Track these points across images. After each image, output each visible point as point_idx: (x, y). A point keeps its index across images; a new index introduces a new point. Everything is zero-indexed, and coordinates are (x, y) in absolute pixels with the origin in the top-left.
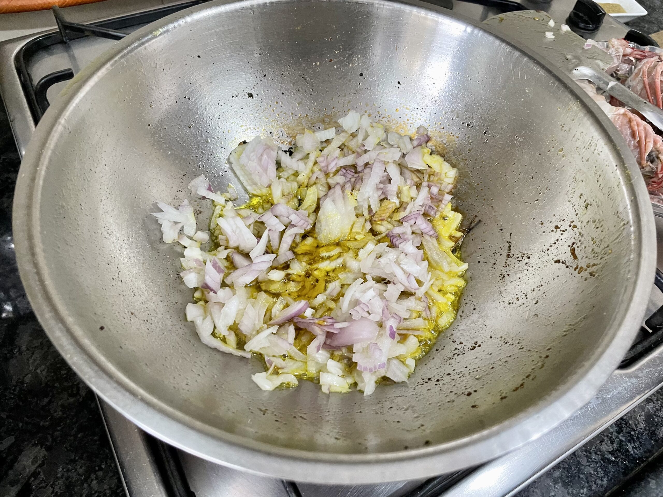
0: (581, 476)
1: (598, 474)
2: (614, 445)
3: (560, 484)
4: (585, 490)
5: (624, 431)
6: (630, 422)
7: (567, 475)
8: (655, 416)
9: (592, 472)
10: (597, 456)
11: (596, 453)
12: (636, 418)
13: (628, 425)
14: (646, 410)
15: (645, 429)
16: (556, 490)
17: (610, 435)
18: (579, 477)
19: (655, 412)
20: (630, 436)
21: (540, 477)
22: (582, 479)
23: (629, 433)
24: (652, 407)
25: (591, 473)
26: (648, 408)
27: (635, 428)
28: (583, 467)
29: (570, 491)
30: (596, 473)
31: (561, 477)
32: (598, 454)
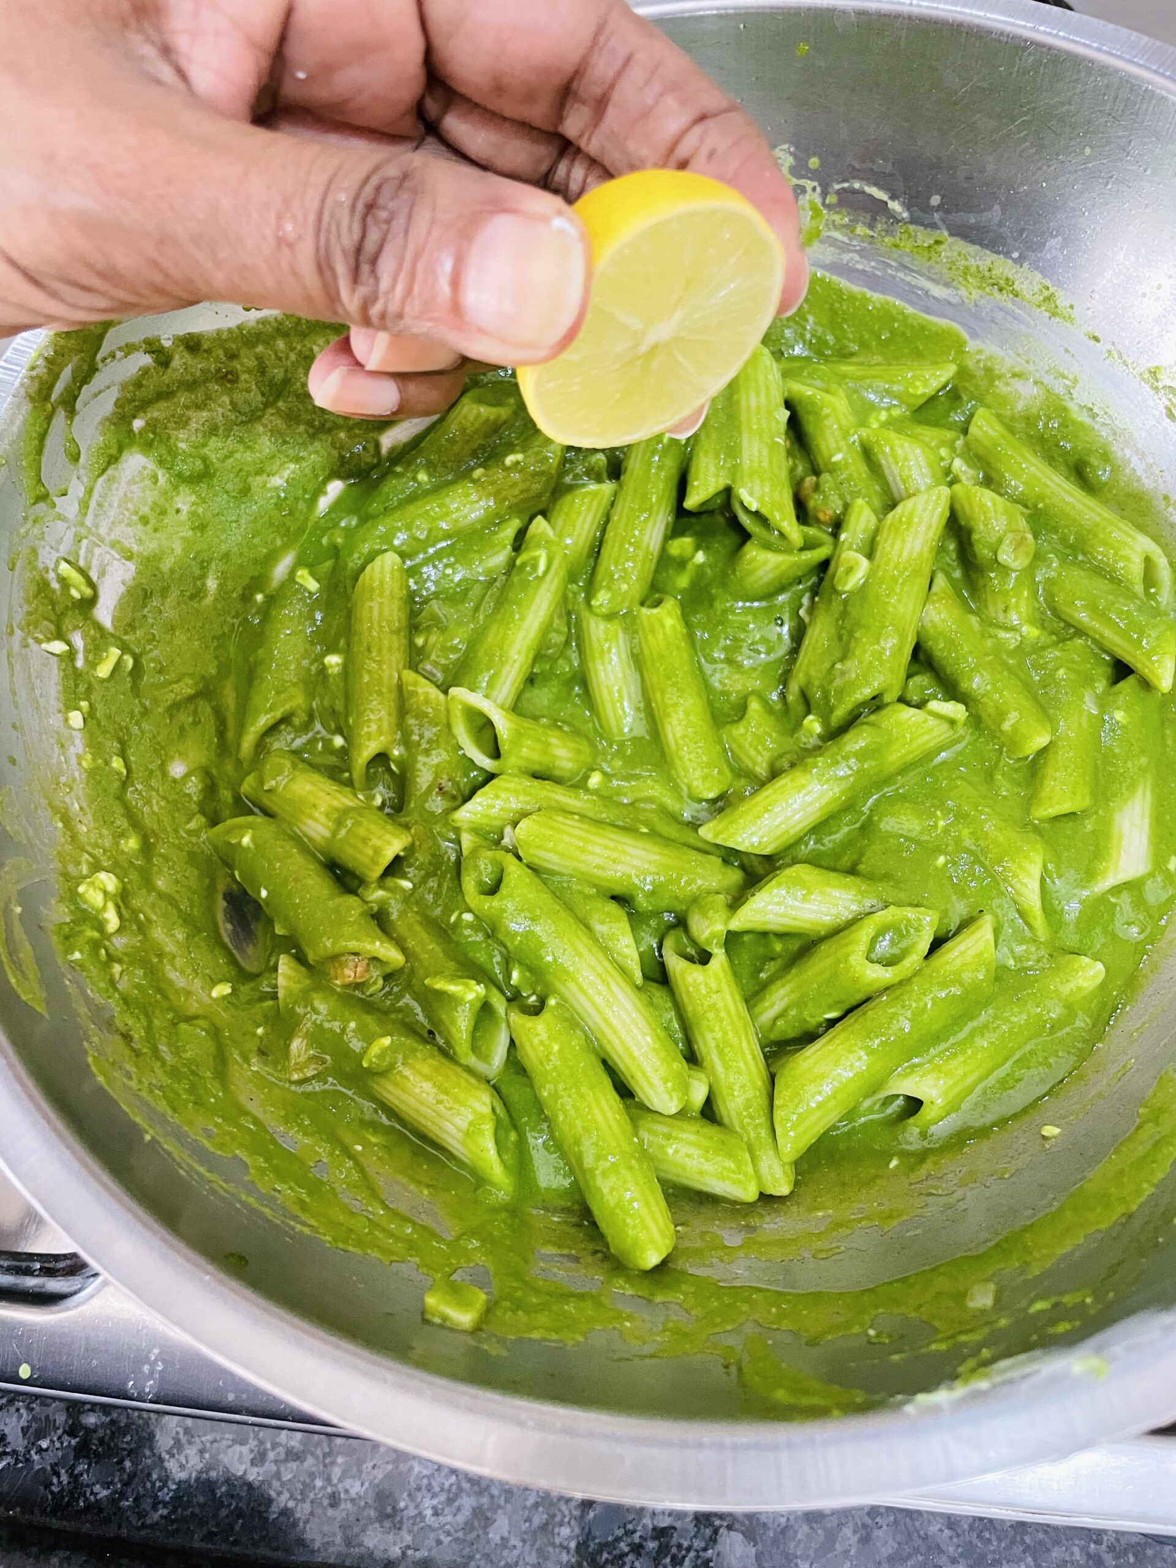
0: (128, 1464)
1: (160, 1489)
2: (255, 1470)
3: (74, 1442)
4: (105, 1493)
5: (306, 1464)
6: (340, 1460)
7: (107, 1438)
8: (410, 1495)
9: (155, 1476)
10: (198, 1458)
11: (202, 1452)
12: (360, 1463)
13: (327, 1461)
14: (403, 1467)
15: (352, 1500)
16: (58, 1445)
17: (268, 1446)
18: (121, 1462)
19: (419, 1489)
20: (304, 1483)
21: (54, 1399)
22: (123, 1470)
23: (313, 1476)
24: (426, 1472)
25: (149, 1475)
26: (411, 1469)
27: (335, 1481)
28: (148, 1453)
29: (81, 1468)
30: (158, 1484)
31: (89, 1431)
32: (202, 1457)
